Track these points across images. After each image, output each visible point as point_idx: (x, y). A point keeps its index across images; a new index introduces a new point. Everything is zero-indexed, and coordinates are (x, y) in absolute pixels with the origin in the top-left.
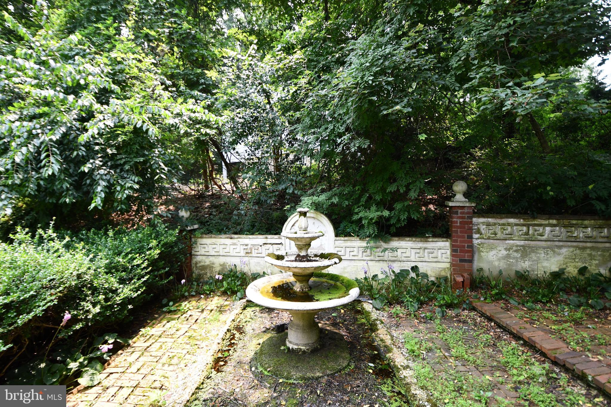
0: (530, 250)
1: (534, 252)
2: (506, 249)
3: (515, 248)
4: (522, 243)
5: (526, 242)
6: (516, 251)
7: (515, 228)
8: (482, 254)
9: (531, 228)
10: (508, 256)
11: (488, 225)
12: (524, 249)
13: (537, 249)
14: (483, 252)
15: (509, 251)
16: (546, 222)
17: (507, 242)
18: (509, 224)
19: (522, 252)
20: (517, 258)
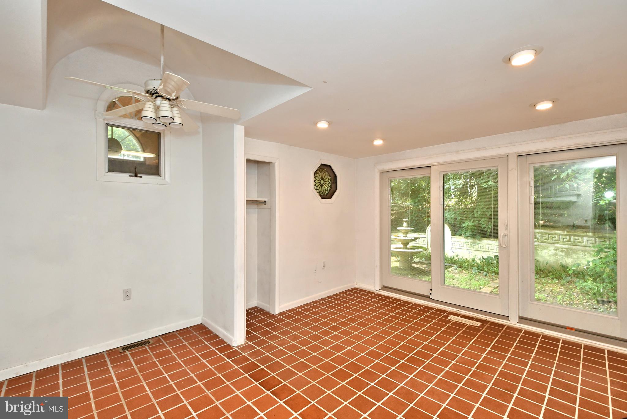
0: (572, 251)
1: (574, 253)
2: (554, 249)
3: (560, 249)
4: (567, 246)
5: (570, 246)
6: (561, 251)
7: (561, 236)
8: (538, 251)
9: (572, 237)
10: (555, 254)
11: (542, 234)
12: (567, 250)
13: (576, 251)
14: (538, 250)
15: (557, 251)
16: (585, 234)
17: (556, 245)
18: (556, 234)
19: (566, 252)
20: (562, 256)
